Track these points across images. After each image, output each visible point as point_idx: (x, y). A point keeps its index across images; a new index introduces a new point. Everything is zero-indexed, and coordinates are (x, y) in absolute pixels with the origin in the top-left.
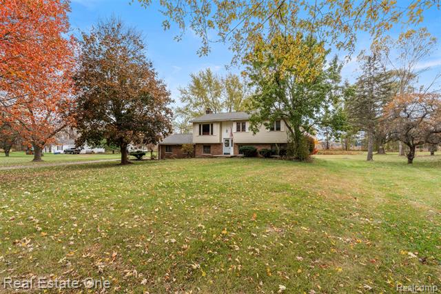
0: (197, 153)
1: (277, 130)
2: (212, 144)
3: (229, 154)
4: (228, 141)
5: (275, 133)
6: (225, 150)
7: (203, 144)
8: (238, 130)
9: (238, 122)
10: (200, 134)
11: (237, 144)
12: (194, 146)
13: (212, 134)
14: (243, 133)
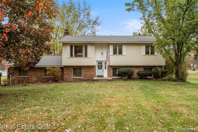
0: (66, 76)
1: (151, 54)
2: (84, 67)
3: (102, 76)
4: (101, 63)
5: (150, 57)
6: (98, 72)
7: (72, 67)
8: (115, 53)
9: (115, 45)
10: (71, 56)
11: (111, 66)
12: (62, 68)
13: (86, 56)
14: (120, 56)
